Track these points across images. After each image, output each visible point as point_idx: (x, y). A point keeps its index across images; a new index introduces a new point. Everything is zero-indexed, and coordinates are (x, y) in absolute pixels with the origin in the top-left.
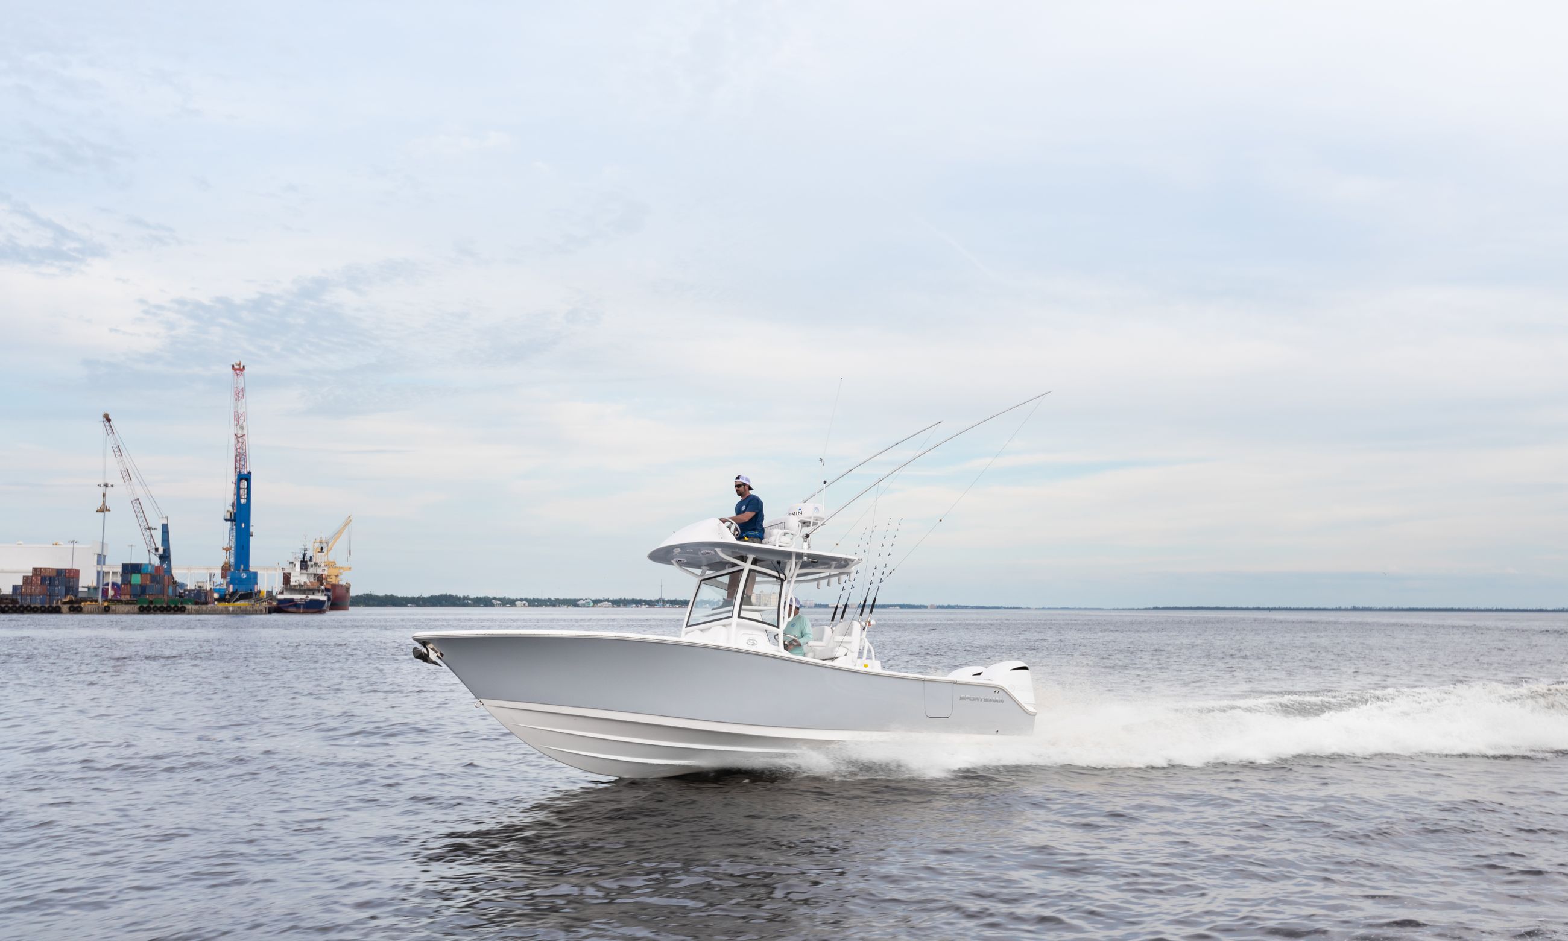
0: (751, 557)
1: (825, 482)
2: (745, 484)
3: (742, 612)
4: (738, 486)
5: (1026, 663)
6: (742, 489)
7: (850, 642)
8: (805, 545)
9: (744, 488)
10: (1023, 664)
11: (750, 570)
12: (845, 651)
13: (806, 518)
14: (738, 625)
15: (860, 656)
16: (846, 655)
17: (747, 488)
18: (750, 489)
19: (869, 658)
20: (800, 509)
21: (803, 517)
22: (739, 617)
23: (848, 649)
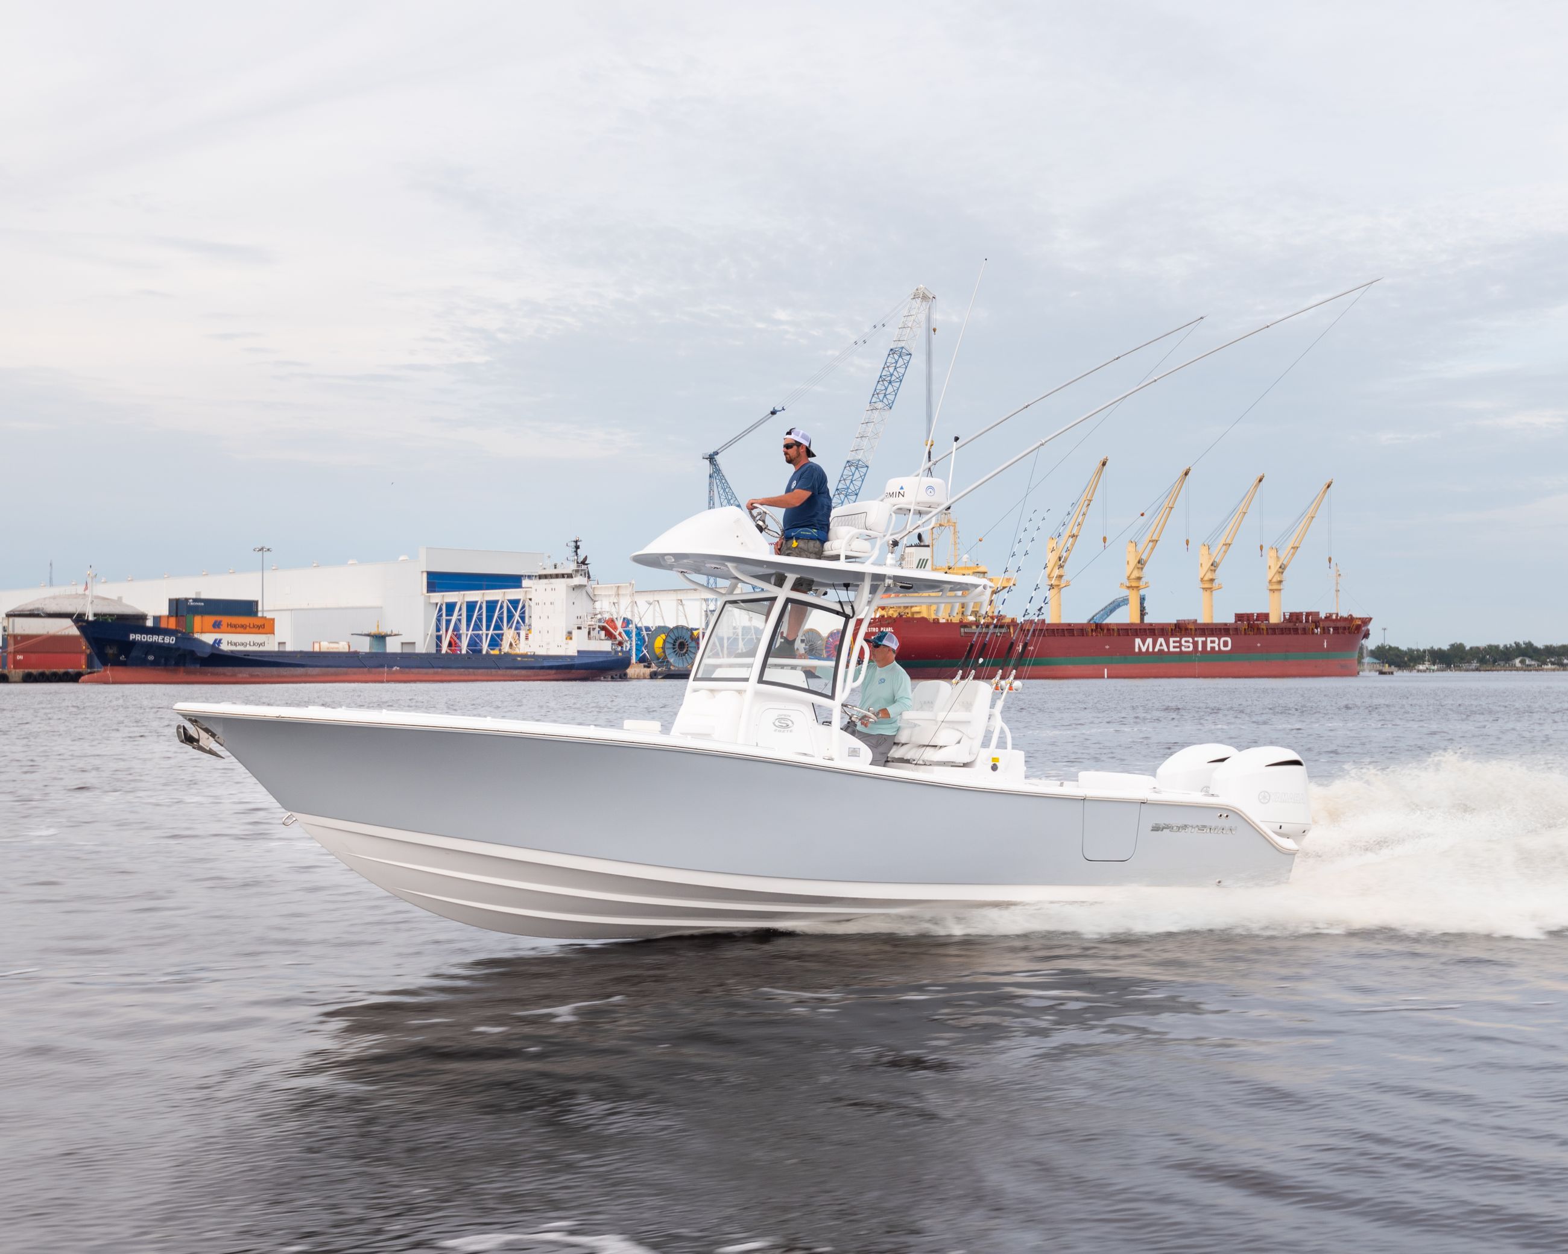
0: (791, 578)
1: (957, 439)
2: (798, 444)
3: (767, 670)
4: (788, 446)
5: (1299, 753)
6: (792, 452)
7: (969, 722)
8: (890, 559)
9: (798, 451)
10: (1294, 756)
11: (788, 600)
12: (958, 735)
13: (906, 504)
14: (757, 694)
15: (985, 744)
16: (959, 742)
17: (802, 450)
18: (810, 454)
19: (1002, 745)
20: (902, 488)
21: (902, 502)
22: (761, 680)
23: (964, 733)
